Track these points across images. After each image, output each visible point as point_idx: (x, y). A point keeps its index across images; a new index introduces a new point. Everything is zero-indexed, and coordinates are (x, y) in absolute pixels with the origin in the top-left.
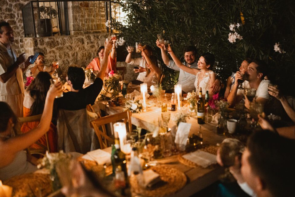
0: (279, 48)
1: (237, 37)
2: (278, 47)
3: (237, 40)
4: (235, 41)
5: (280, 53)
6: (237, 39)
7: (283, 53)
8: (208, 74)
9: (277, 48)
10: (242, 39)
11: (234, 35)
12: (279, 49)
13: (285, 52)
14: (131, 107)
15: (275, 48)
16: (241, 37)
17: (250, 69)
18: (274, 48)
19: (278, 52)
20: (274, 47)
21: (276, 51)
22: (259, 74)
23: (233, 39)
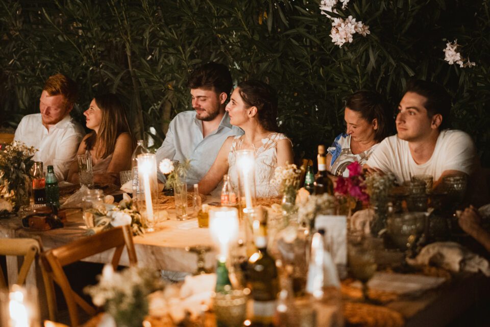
0: (459, 54)
1: (356, 27)
2: (457, 51)
3: (355, 36)
4: (351, 40)
5: (462, 66)
6: (357, 33)
7: (468, 66)
8: (271, 141)
9: (454, 53)
10: (369, 33)
11: (349, 24)
12: (458, 57)
13: (474, 64)
14: (112, 223)
15: (447, 55)
16: (367, 28)
17: (411, 110)
18: (444, 57)
19: (456, 64)
20: (444, 53)
21: (451, 63)
22: (434, 117)
23: (347, 34)
